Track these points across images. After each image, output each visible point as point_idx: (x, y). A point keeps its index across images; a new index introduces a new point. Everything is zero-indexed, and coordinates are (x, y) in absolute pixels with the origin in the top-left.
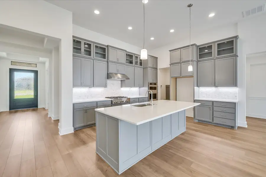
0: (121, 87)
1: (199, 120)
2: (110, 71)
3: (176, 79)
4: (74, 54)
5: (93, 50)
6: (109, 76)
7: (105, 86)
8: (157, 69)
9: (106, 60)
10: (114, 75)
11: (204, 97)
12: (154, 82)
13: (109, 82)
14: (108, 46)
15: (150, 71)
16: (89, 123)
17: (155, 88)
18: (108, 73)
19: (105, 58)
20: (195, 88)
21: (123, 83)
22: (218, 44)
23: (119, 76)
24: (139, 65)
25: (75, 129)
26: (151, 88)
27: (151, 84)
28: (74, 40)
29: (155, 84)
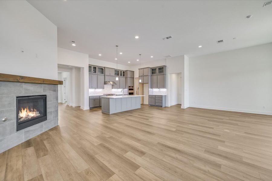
0: (112, 89)
1: (151, 105)
2: (106, 81)
3: (143, 84)
4: (90, 73)
5: (97, 70)
6: (105, 83)
7: (103, 88)
8: (134, 78)
9: (104, 74)
10: (108, 82)
11: (155, 94)
12: (132, 86)
13: (105, 86)
14: (104, 67)
15: (129, 79)
16: (96, 106)
17: (132, 89)
18: (105, 82)
19: (103, 73)
20: (149, 89)
21: (113, 87)
22: (159, 68)
23: (111, 83)
24: (122, 76)
25: (90, 108)
26: (130, 89)
27: (130, 87)
28: (89, 66)
29: (133, 87)
